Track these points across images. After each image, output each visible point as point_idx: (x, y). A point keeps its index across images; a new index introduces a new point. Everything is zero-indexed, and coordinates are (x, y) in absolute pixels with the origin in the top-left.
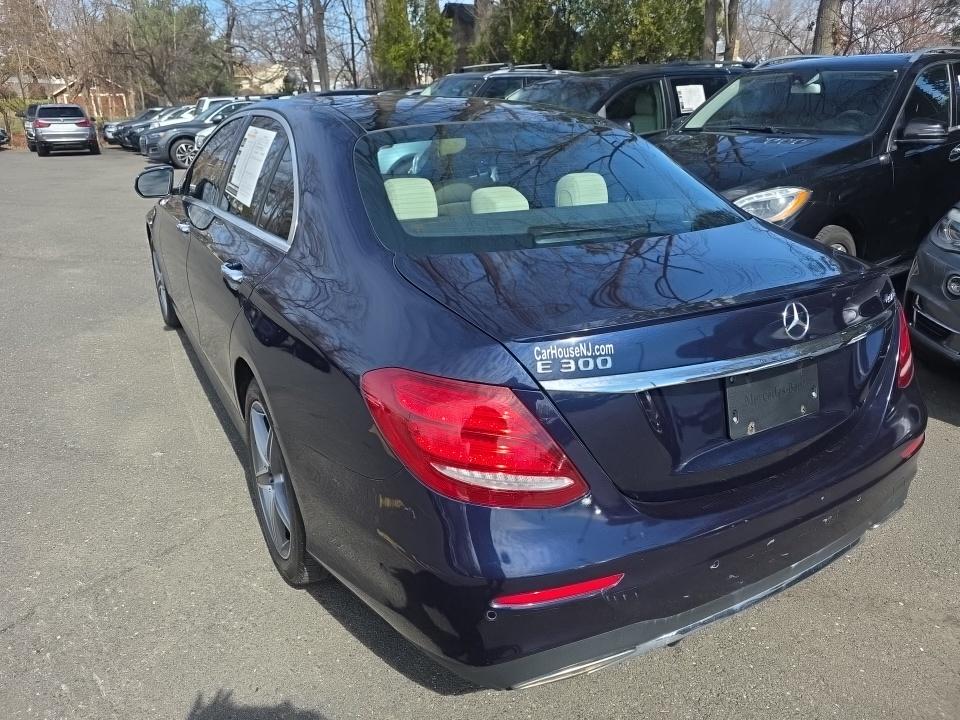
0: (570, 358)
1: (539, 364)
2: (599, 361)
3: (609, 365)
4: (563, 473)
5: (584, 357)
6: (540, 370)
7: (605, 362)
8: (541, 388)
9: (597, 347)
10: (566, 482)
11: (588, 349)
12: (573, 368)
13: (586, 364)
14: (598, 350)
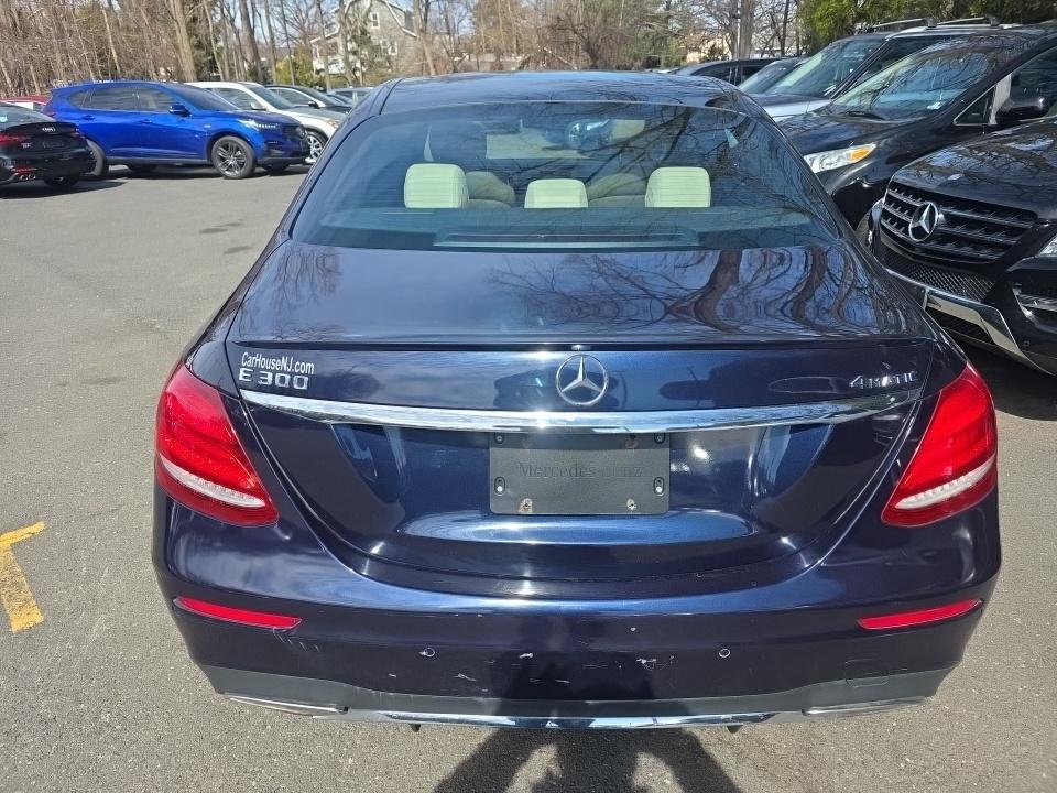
0: (268, 370)
1: (242, 370)
2: (296, 378)
3: (305, 387)
4: (255, 492)
5: (283, 371)
6: (241, 378)
7: (301, 382)
8: (241, 397)
9: (298, 363)
10: (257, 503)
11: (288, 366)
12: (270, 383)
13: (282, 380)
14: (298, 367)
